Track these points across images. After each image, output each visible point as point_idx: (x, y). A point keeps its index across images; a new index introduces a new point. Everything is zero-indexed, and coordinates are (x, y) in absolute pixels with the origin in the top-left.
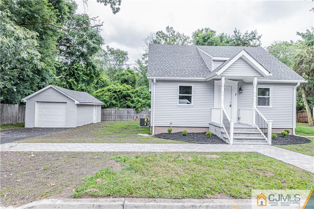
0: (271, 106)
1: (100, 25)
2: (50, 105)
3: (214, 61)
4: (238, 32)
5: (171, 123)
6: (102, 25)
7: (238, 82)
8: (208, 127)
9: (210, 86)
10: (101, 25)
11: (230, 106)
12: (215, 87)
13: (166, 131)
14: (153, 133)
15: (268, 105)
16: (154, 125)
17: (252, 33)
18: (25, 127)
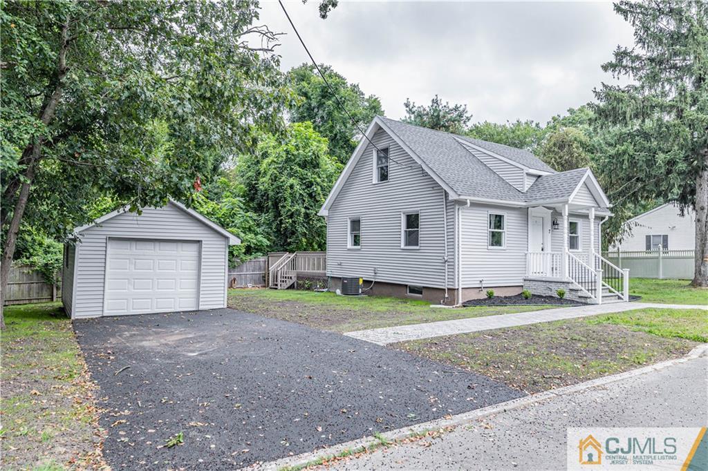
0: (580, 250)
1: (267, 48)
2: (149, 249)
3: (528, 174)
4: (439, 102)
5: (481, 281)
6: (271, 50)
7: (552, 211)
8: (522, 284)
9: (519, 216)
10: (270, 48)
11: (542, 250)
12: (529, 219)
13: (483, 295)
14: (460, 301)
15: (577, 248)
16: (460, 285)
17: (456, 109)
18: (73, 318)
